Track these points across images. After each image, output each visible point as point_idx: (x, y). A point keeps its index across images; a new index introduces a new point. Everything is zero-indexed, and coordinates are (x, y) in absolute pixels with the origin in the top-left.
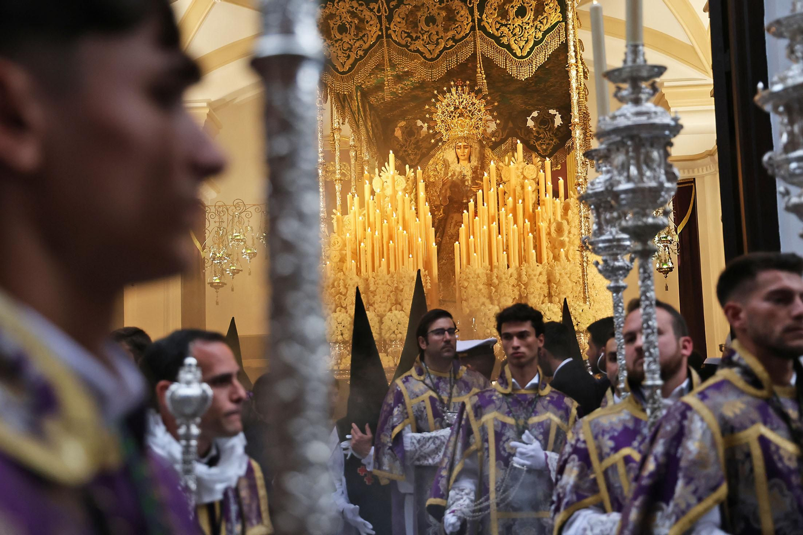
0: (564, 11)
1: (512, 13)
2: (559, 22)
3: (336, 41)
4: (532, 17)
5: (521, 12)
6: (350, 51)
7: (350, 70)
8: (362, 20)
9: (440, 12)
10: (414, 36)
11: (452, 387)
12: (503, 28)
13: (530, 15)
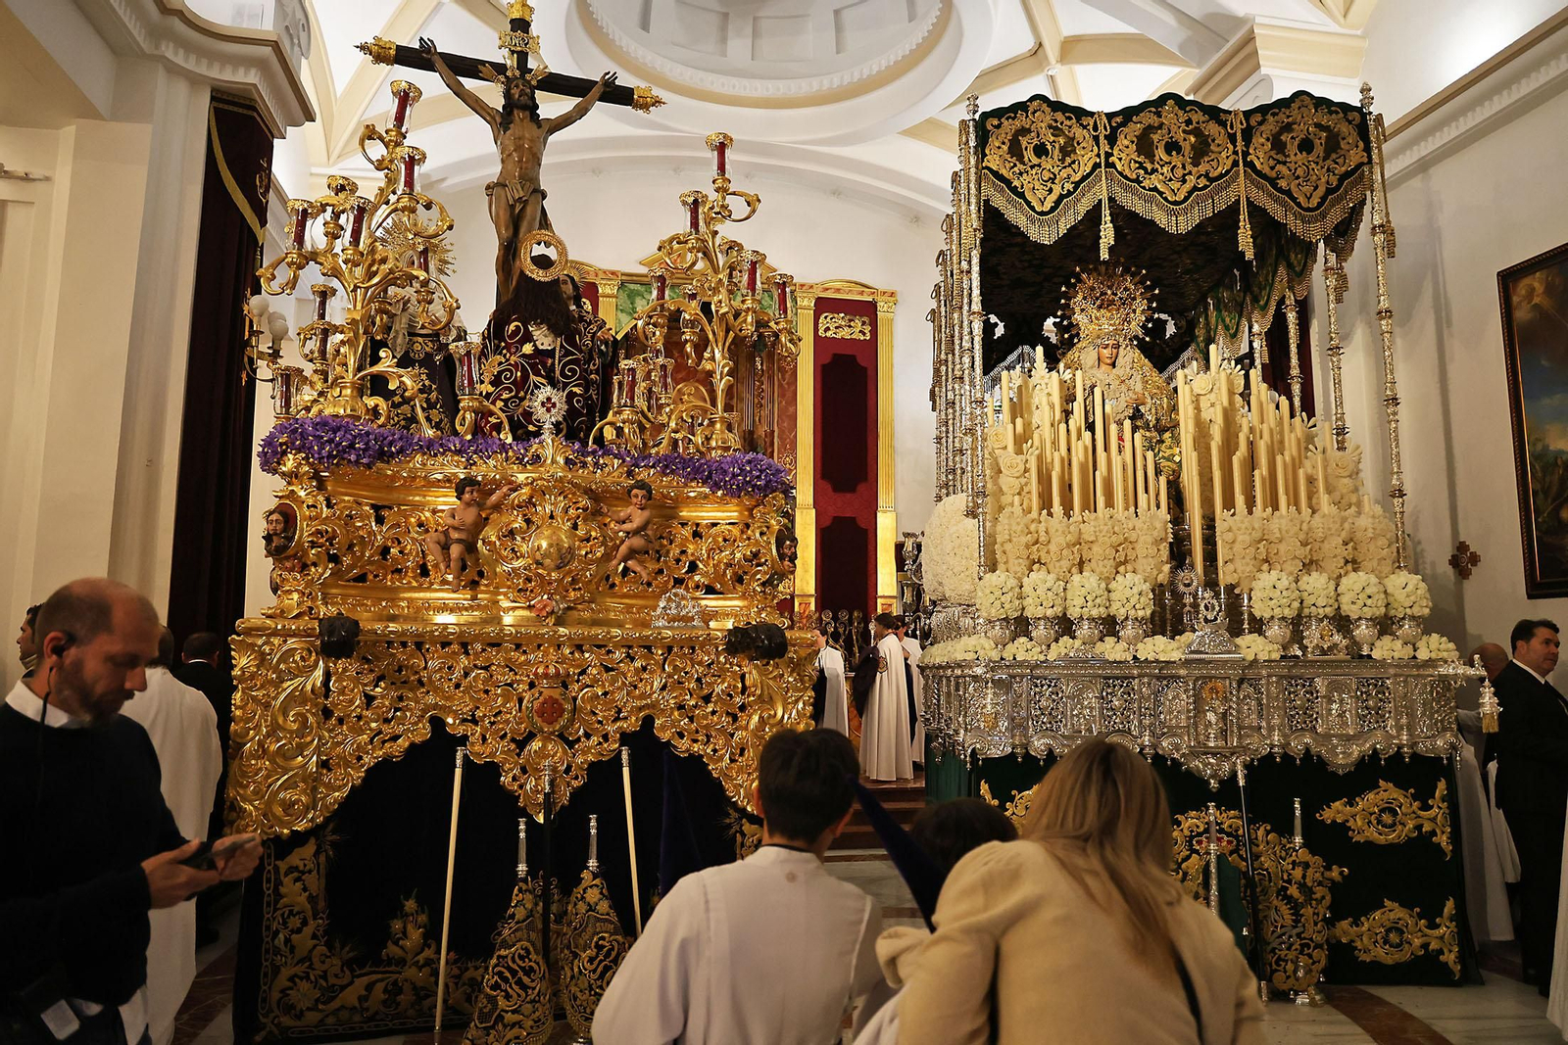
0: (1368, 149)
1: (1293, 147)
2: (1361, 164)
3: (1032, 167)
4: (1322, 155)
5: (1306, 146)
6: (1053, 183)
7: (1053, 210)
8: (1070, 140)
9: (1187, 136)
10: (1149, 168)
12: (1279, 167)
13: (1319, 150)
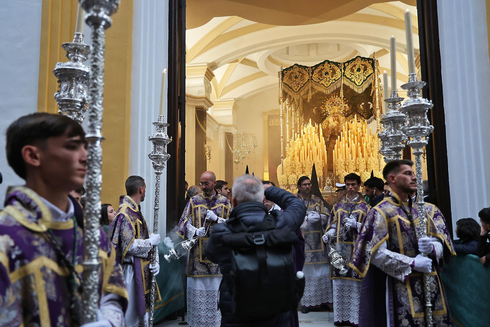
0: (374, 69)
1: (355, 70)
2: (372, 73)
3: (294, 81)
4: (363, 72)
5: (359, 70)
6: (299, 85)
7: (299, 91)
8: (303, 74)
9: (330, 70)
10: (321, 79)
11: (309, 202)
12: (352, 76)
13: (362, 71)
